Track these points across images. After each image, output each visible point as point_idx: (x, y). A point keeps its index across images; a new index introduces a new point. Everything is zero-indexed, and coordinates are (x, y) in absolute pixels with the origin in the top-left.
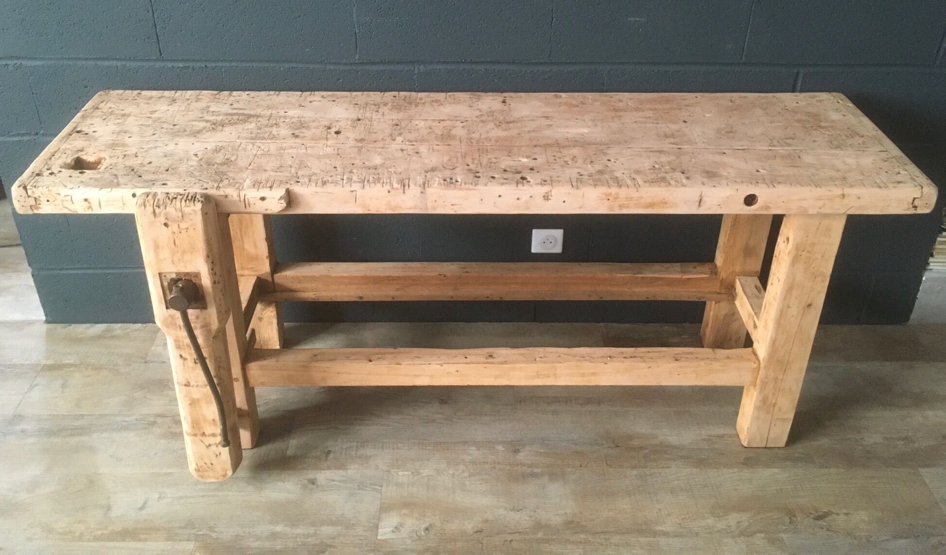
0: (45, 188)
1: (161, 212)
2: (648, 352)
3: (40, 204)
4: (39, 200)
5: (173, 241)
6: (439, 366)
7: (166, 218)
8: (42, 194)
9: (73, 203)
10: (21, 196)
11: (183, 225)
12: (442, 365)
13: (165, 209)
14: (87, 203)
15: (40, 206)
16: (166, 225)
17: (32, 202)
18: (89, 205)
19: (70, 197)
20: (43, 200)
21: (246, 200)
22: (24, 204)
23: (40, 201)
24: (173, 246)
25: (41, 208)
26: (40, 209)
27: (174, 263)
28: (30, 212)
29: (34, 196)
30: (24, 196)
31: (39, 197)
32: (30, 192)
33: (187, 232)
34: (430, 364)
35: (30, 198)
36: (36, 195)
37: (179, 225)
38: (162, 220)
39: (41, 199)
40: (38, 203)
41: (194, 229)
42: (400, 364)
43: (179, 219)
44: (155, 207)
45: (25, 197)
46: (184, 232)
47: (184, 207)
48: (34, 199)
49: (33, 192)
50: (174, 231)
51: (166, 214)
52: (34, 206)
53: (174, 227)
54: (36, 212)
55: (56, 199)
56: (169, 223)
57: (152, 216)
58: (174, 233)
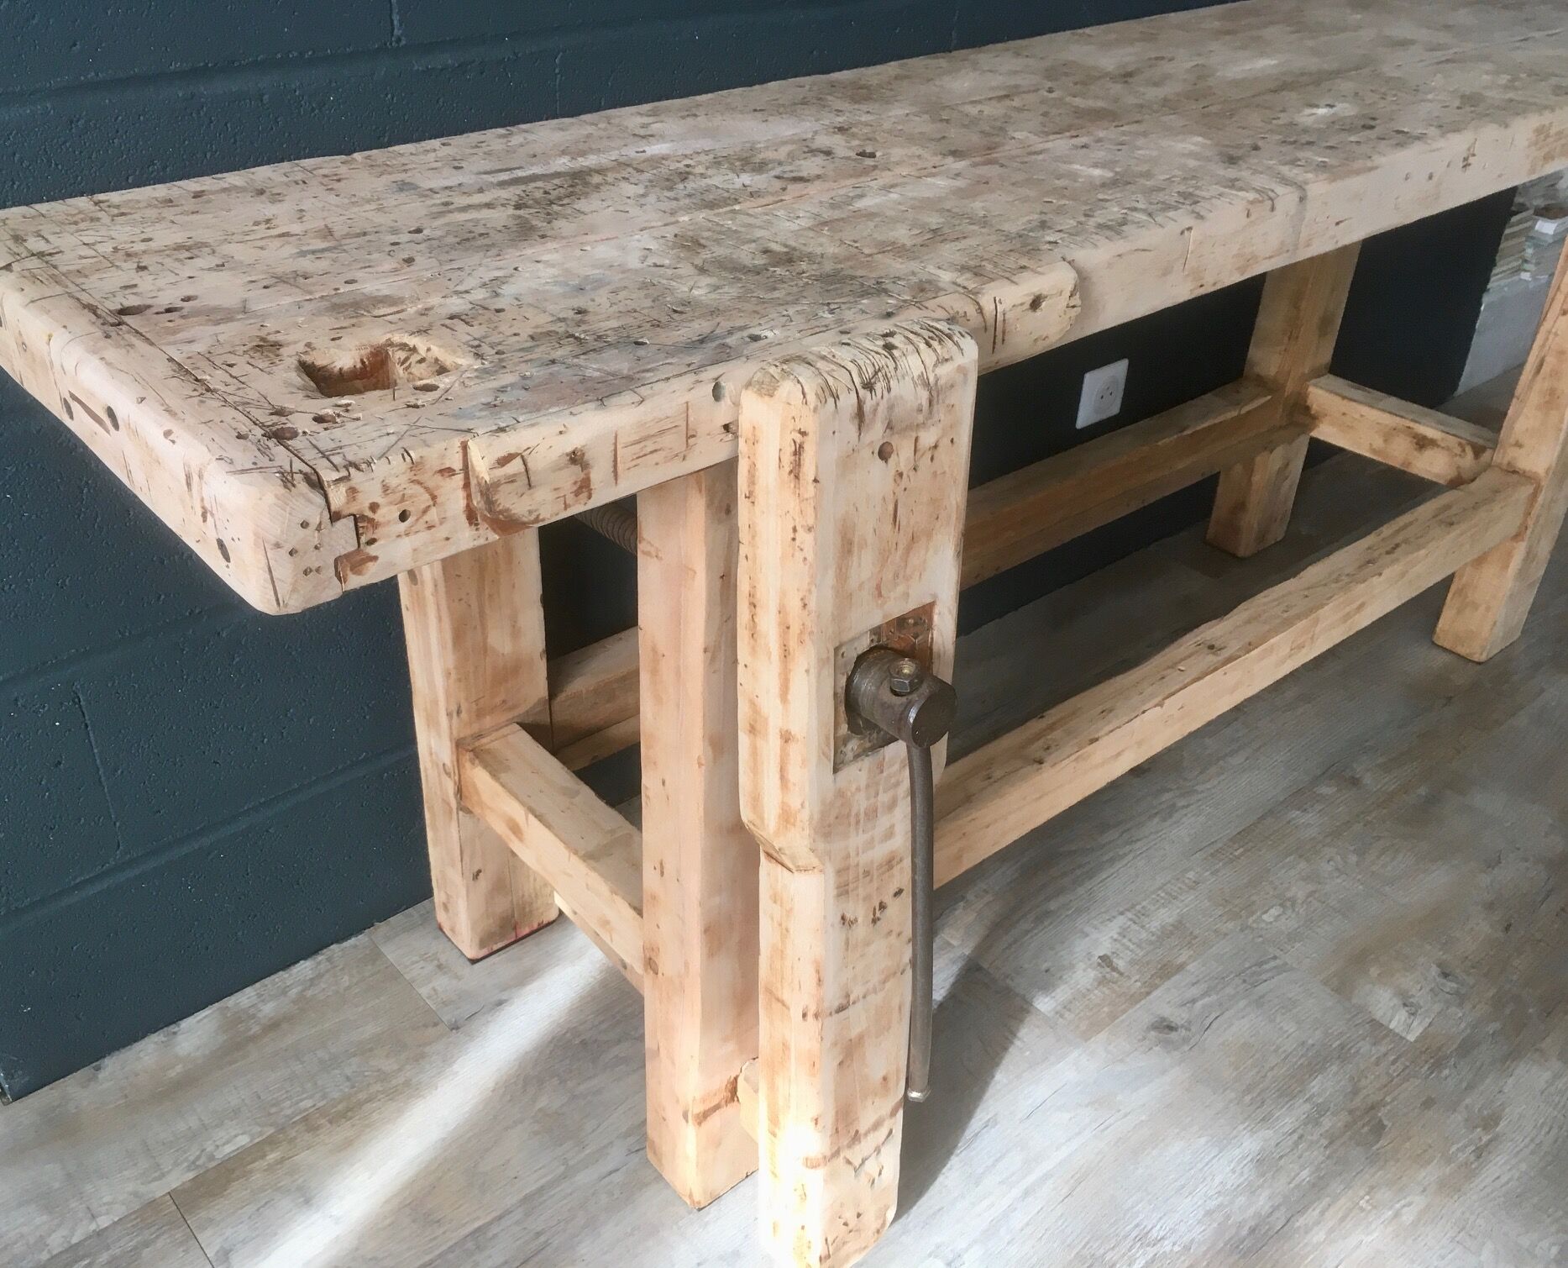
0: (396, 459)
1: (878, 404)
2: (1398, 532)
3: (372, 542)
4: (371, 521)
5: (891, 508)
6: (1158, 708)
7: (890, 427)
8: (386, 489)
9: (530, 485)
10: (304, 525)
11: (928, 438)
12: (1160, 704)
13: (889, 390)
14: (577, 468)
15: (372, 550)
16: (884, 454)
17: (343, 538)
18: (582, 475)
19: (518, 460)
20: (387, 513)
21: (1000, 318)
22: (313, 560)
23: (374, 525)
24: (887, 527)
25: (375, 558)
26: (370, 564)
27: (880, 595)
28: (331, 591)
29: (354, 509)
30: (314, 521)
31: (374, 507)
32: (338, 497)
33: (932, 459)
34: (1144, 712)
35: (339, 524)
36: (362, 505)
37: (916, 440)
38: (876, 434)
39: (378, 516)
40: (363, 539)
41: (952, 441)
42: (1097, 740)
43: (921, 418)
44: (862, 392)
45: (319, 529)
46: (925, 462)
47: (935, 366)
48: (350, 522)
49: (353, 491)
50: (902, 468)
51: (891, 408)
52: (347, 556)
53: (903, 454)
54: (355, 582)
55: (434, 498)
56: (895, 441)
57: (852, 429)
58: (901, 475)
